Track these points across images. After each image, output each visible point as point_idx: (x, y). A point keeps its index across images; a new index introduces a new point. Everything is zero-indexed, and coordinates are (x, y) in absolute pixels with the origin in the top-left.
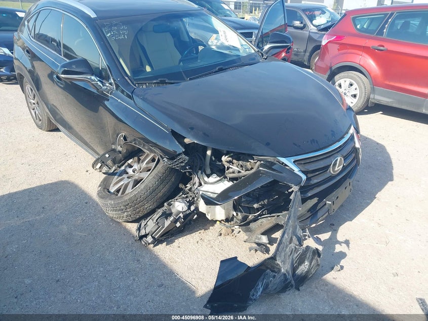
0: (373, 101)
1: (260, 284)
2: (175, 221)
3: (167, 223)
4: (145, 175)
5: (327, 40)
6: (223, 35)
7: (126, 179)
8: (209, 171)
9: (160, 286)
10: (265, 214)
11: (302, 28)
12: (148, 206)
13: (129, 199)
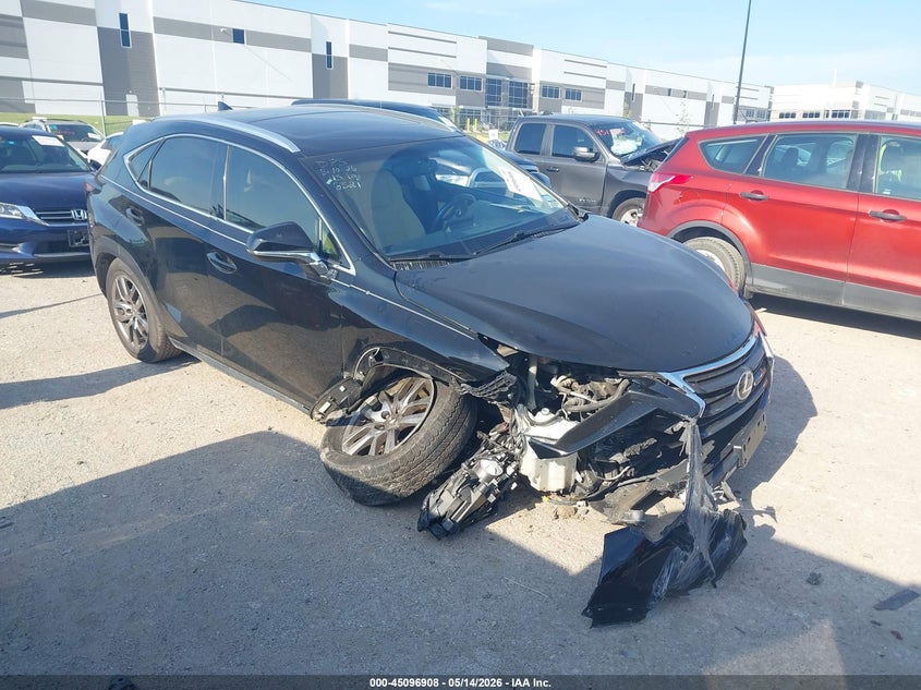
0: (751, 289)
1: (666, 570)
2: (486, 494)
3: (476, 495)
4: (416, 420)
5: (659, 182)
6: (511, 180)
7: (373, 429)
8: (533, 405)
9: (488, 597)
10: (631, 477)
11: (591, 161)
12: (432, 471)
13: (402, 459)
